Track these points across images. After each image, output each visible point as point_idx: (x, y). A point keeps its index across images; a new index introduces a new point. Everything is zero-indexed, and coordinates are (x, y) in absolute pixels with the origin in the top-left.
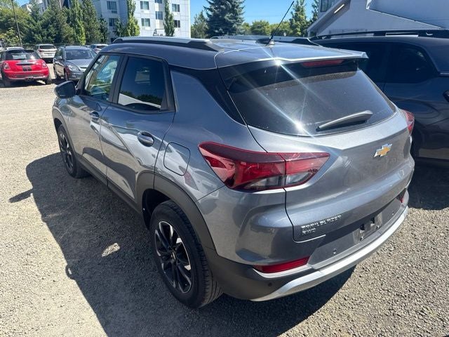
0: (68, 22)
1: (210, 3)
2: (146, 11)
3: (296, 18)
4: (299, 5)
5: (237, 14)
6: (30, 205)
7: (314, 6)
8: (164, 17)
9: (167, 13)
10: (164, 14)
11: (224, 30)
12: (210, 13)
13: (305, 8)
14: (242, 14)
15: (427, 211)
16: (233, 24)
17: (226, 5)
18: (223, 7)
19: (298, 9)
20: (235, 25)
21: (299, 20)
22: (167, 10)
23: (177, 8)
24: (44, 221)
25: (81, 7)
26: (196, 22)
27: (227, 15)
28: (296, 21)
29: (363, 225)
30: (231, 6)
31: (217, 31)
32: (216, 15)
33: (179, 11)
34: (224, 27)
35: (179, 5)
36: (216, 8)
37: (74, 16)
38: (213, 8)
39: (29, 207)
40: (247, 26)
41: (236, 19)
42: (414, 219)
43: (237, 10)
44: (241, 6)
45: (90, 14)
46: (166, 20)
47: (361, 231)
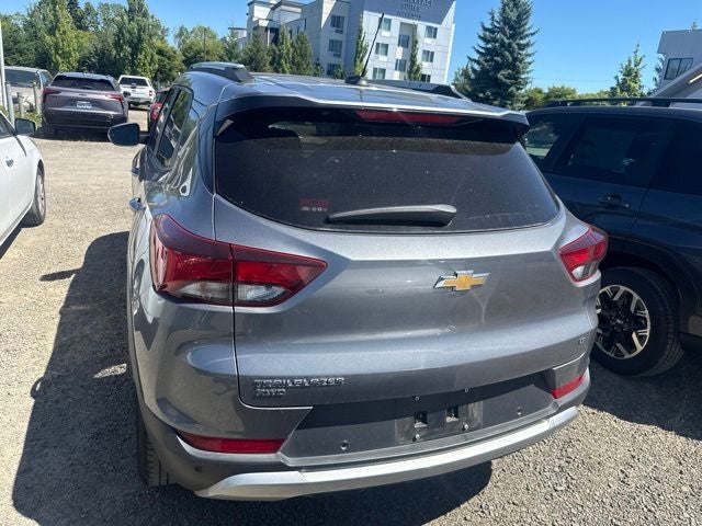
0: (271, 64)
1: (478, 52)
2: (383, 58)
3: (624, 86)
4: (632, 66)
5: (518, 72)
6: (61, 289)
7: (658, 70)
8: (407, 68)
9: (413, 62)
10: (408, 64)
11: (493, 94)
12: (476, 67)
13: (641, 72)
14: (528, 73)
15: (683, 438)
16: (510, 86)
17: (503, 57)
18: (498, 59)
19: (628, 72)
20: (513, 88)
21: (628, 89)
22: (413, 58)
23: (429, 56)
24: (61, 312)
25: (292, 46)
26: (457, 79)
27: (502, 72)
28: (622, 91)
29: (425, 414)
30: (510, 59)
31: (481, 95)
32: (484, 71)
33: (432, 61)
34: (495, 90)
35: (433, 53)
36: (487, 61)
37: (281, 56)
38: (482, 60)
39: (57, 291)
40: (540, 92)
41: (516, 79)
42: (645, 447)
43: (521, 66)
44: (528, 60)
45: (303, 56)
46: (410, 73)
47: (418, 425)
